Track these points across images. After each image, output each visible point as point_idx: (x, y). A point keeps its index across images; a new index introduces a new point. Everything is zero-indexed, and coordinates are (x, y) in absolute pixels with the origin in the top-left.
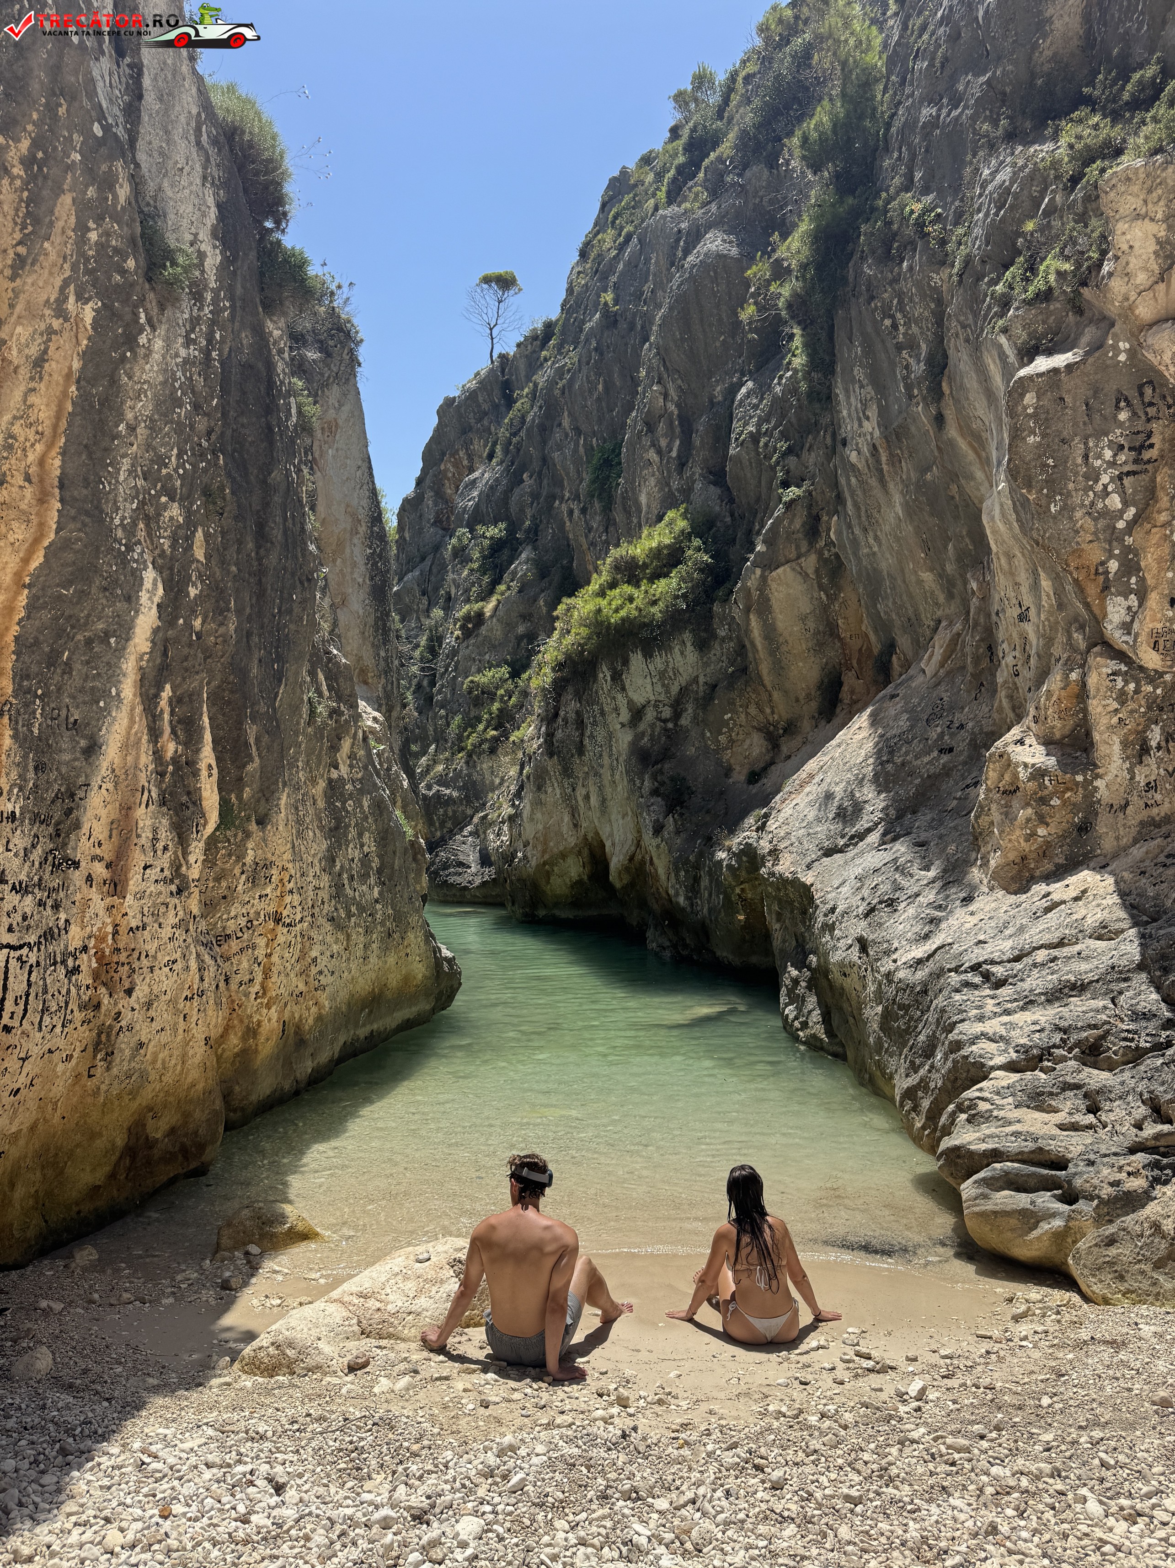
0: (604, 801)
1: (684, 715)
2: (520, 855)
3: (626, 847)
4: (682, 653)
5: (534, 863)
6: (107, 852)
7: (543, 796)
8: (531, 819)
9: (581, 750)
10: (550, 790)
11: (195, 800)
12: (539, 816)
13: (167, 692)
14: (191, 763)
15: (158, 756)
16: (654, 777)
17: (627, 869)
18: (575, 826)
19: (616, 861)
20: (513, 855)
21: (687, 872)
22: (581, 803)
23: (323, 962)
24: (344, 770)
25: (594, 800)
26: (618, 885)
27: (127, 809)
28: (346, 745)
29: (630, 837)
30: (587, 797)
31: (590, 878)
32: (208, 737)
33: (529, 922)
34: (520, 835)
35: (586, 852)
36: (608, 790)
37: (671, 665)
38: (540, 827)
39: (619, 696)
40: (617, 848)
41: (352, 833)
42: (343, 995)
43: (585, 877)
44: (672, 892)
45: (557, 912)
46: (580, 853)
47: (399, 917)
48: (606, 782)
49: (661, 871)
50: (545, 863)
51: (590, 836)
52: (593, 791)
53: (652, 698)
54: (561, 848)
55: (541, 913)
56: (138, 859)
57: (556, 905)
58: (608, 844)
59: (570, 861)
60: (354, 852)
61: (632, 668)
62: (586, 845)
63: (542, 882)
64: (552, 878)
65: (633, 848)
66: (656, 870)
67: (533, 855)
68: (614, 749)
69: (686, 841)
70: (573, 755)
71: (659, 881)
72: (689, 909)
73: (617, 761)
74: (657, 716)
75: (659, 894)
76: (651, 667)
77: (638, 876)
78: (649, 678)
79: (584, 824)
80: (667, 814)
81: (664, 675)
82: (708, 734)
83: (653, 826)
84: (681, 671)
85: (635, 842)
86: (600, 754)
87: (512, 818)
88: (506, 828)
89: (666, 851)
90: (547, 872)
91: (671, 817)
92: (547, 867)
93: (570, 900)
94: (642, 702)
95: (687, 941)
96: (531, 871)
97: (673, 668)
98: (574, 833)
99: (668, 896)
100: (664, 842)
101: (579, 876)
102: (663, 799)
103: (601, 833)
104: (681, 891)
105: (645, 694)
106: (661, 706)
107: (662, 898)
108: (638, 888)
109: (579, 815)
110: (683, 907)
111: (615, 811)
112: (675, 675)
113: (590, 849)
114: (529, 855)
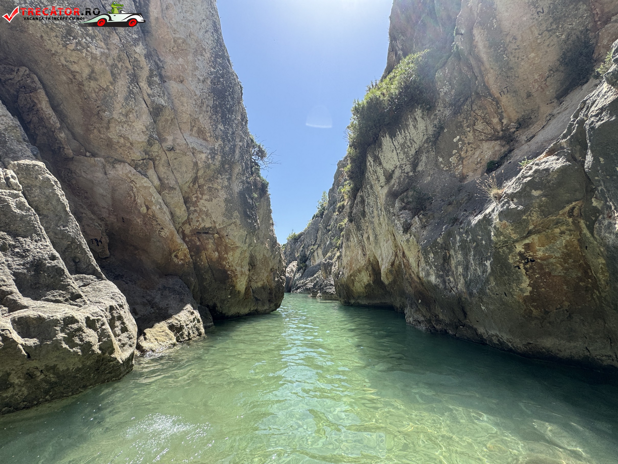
0: (376, 236)
1: (420, 164)
2: (341, 273)
3: (389, 258)
4: (415, 127)
5: (346, 276)
7: (349, 243)
8: (345, 255)
9: (364, 214)
10: (352, 239)
12: (348, 253)
16: (402, 200)
17: (391, 271)
18: (364, 255)
19: (384, 267)
20: (339, 274)
21: (435, 253)
22: (366, 242)
25: (372, 238)
26: (386, 282)
29: (391, 251)
30: (368, 238)
31: (373, 282)
33: (348, 306)
34: (341, 264)
35: (370, 268)
36: (378, 229)
37: (408, 138)
38: (349, 258)
39: (378, 169)
40: (384, 261)
43: (372, 282)
44: (422, 274)
45: (360, 301)
46: (367, 269)
48: (376, 225)
49: (412, 261)
50: (351, 276)
51: (371, 259)
52: (370, 232)
53: (398, 164)
54: (358, 267)
55: (352, 301)
57: (359, 297)
58: (380, 260)
59: (363, 273)
61: (384, 147)
62: (370, 264)
63: (351, 285)
64: (355, 283)
65: (393, 258)
66: (408, 261)
67: (346, 272)
68: (379, 204)
69: (432, 230)
70: (360, 219)
71: (411, 269)
72: (441, 286)
73: (381, 210)
74: (402, 173)
75: (412, 278)
76: (396, 143)
77: (398, 275)
78: (394, 151)
79: (368, 253)
80: (413, 217)
81: (404, 146)
82: (441, 160)
83: (403, 227)
84: (415, 140)
85: (394, 253)
86: (373, 212)
87: (339, 258)
88: (337, 263)
89: (415, 243)
90: (353, 280)
91: (416, 218)
92: (352, 277)
93: (365, 295)
94: (392, 168)
95: (441, 317)
96: (345, 280)
97: (410, 139)
98: (364, 258)
99: (420, 279)
100: (413, 236)
101: (368, 281)
102: (409, 210)
103: (376, 255)
104: (431, 272)
105: (393, 163)
106: (404, 166)
107: (414, 282)
108: (398, 283)
109: (365, 249)
110: (436, 285)
111: (382, 240)
112: (411, 143)
113: (372, 266)
114: (344, 272)
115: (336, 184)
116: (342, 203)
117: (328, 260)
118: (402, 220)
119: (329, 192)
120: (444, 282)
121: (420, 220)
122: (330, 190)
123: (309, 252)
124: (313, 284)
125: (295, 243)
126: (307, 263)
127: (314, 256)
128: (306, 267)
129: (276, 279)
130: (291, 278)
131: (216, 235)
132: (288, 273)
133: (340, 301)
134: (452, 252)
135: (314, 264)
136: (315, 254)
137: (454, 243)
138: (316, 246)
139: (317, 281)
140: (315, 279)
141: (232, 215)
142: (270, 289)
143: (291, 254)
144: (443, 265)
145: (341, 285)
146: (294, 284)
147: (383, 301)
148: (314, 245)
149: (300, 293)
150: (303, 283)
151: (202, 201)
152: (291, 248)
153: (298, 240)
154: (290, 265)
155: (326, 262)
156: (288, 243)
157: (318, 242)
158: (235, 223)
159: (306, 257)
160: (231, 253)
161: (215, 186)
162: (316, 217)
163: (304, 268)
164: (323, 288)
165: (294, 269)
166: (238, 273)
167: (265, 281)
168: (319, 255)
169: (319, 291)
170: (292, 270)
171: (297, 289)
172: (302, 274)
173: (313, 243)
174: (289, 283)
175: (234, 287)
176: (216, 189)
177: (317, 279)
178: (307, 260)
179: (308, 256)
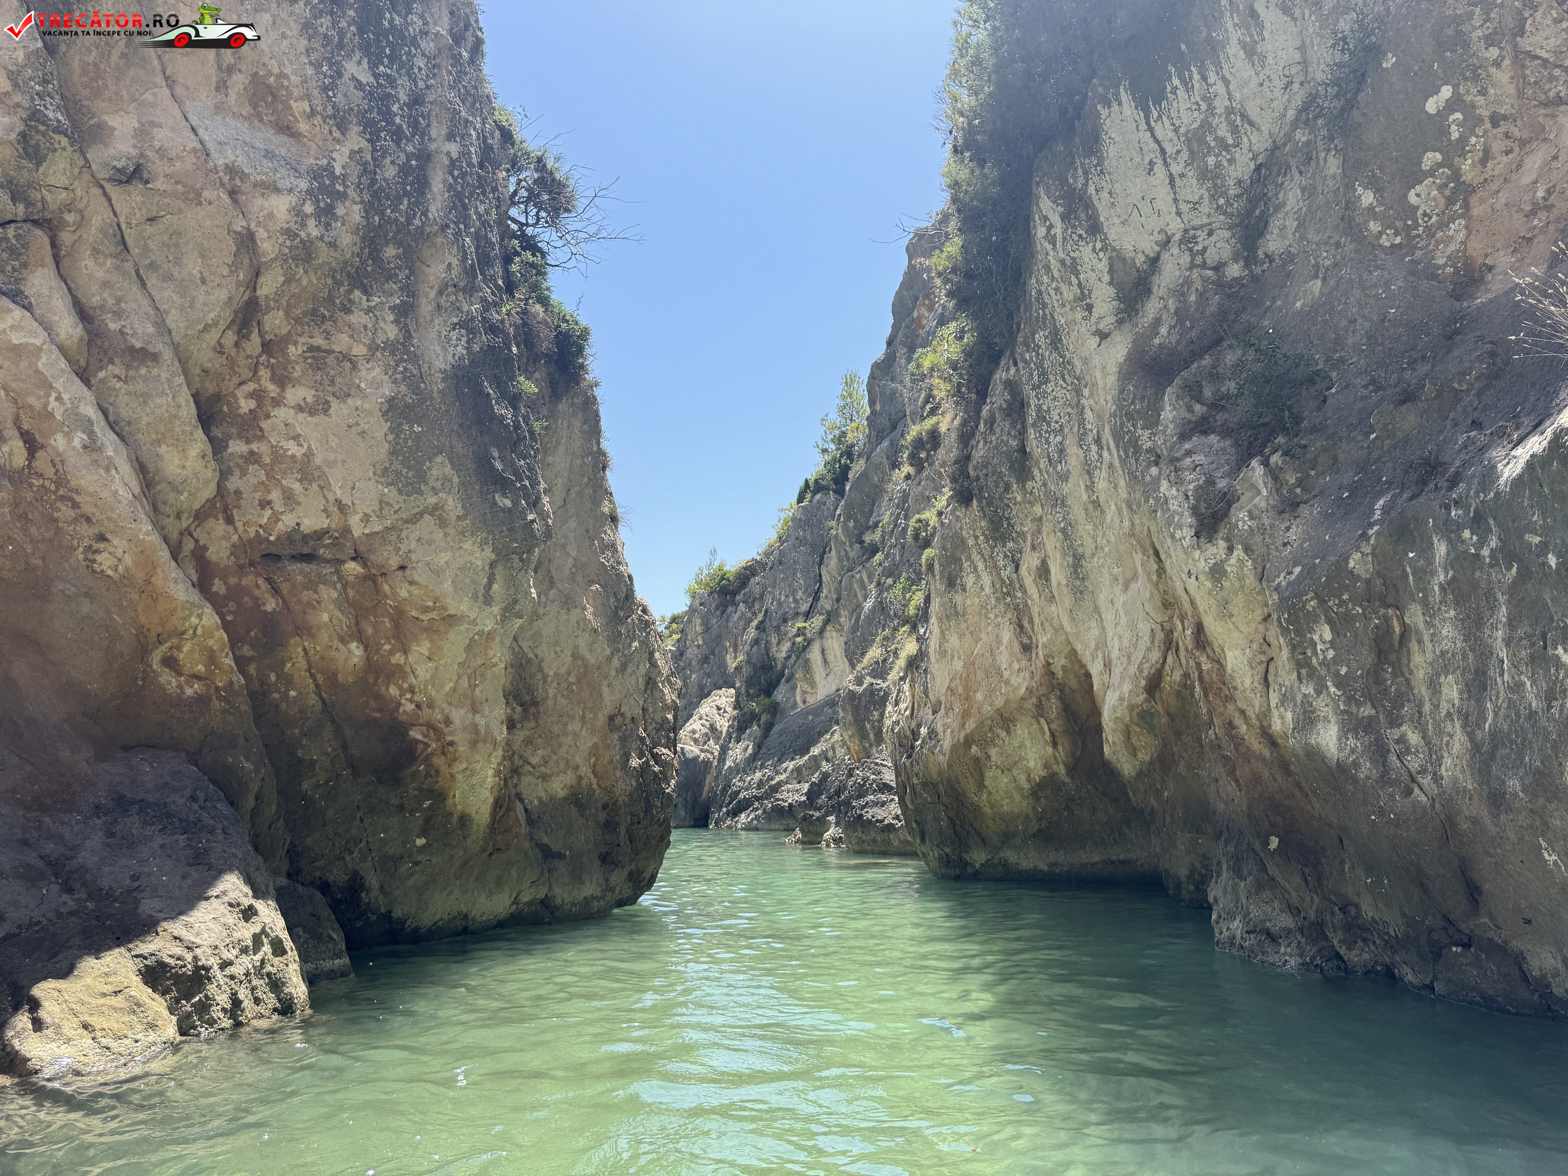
2: (924, 731)
3: (1138, 657)
4: (1250, 51)
5: (947, 744)
8: (943, 653)
9: (1021, 464)
10: (970, 581)
12: (954, 641)
16: (1193, 391)
17: (1145, 718)
18: (1027, 648)
19: (1114, 701)
20: (915, 734)
21: (1340, 623)
22: (1032, 590)
25: (1058, 573)
26: (1127, 767)
29: (1144, 628)
30: (1043, 572)
31: (1071, 770)
33: (957, 878)
34: (926, 692)
35: (1054, 706)
36: (1085, 530)
37: (1220, 105)
38: (958, 665)
39: (1086, 253)
40: (1117, 670)
43: (1061, 770)
45: (1011, 856)
46: (1040, 710)
48: (1078, 513)
49: (1239, 662)
50: (968, 742)
51: (1059, 663)
52: (1052, 543)
53: (1176, 226)
54: (999, 702)
55: (978, 857)
57: (1007, 837)
58: (1095, 669)
59: (1023, 730)
61: (1111, 152)
62: (1052, 687)
63: (970, 786)
64: (989, 774)
65: (1156, 656)
66: (1219, 663)
67: (946, 726)
68: (1089, 415)
69: (1327, 518)
70: (1007, 488)
71: (1230, 698)
72: (1366, 769)
73: (1098, 441)
74: (1192, 266)
75: (1238, 742)
76: (1163, 131)
77: (1178, 734)
78: (1159, 168)
79: (1042, 639)
80: (1242, 462)
81: (1202, 141)
82: (1367, 198)
83: (1195, 510)
84: (1253, 112)
85: (1160, 635)
86: (1061, 451)
87: (914, 663)
88: (906, 687)
89: (1251, 580)
90: (977, 760)
91: (1257, 470)
92: (974, 749)
93: (1034, 827)
94: (1149, 246)
95: (1368, 909)
96: (943, 760)
97: (1230, 111)
98: (1024, 663)
99: (1272, 741)
100: (1239, 552)
101: (1046, 766)
102: (1226, 432)
103: (1079, 647)
104: (1322, 707)
105: (1154, 223)
106: (1202, 235)
107: (1248, 756)
108: (1182, 769)
109: (1031, 622)
110: (1341, 767)
111: (1106, 579)
112: (1234, 130)
113: (1062, 699)
114: (939, 728)
115: (900, 337)
116: (929, 423)
117: (868, 680)
118: (1193, 480)
119: (872, 377)
120: (1379, 751)
121: (1274, 474)
122: (876, 366)
123: (786, 646)
124: (806, 787)
125: (723, 607)
126: (780, 694)
127: (807, 666)
128: (774, 714)
129: (635, 762)
130: (707, 764)
131: (352, 567)
132: (696, 741)
133: (925, 856)
134: (1415, 615)
135: (811, 700)
136: (815, 654)
137: (1424, 574)
138: (817, 621)
139: (825, 776)
140: (815, 762)
141: (422, 477)
142: (605, 807)
143: (705, 659)
144: (1375, 674)
145: (925, 785)
146: (725, 790)
147: (1118, 854)
148: (808, 615)
149: (748, 828)
150: (760, 784)
151: (281, 414)
152: (707, 629)
153: (734, 593)
154: (706, 708)
155: (860, 690)
156: (692, 610)
157: (825, 604)
158: (435, 510)
159: (771, 668)
160: (422, 648)
161: (341, 342)
162: (814, 493)
163: (764, 718)
164: (847, 803)
165: (723, 725)
166: (460, 738)
167: (585, 770)
168: (830, 658)
169: (832, 818)
170: (713, 728)
171: (735, 813)
172: (759, 747)
173: (804, 607)
174: (701, 785)
175: (440, 796)
176: (346, 357)
177: (825, 767)
178: (778, 682)
179: (784, 666)
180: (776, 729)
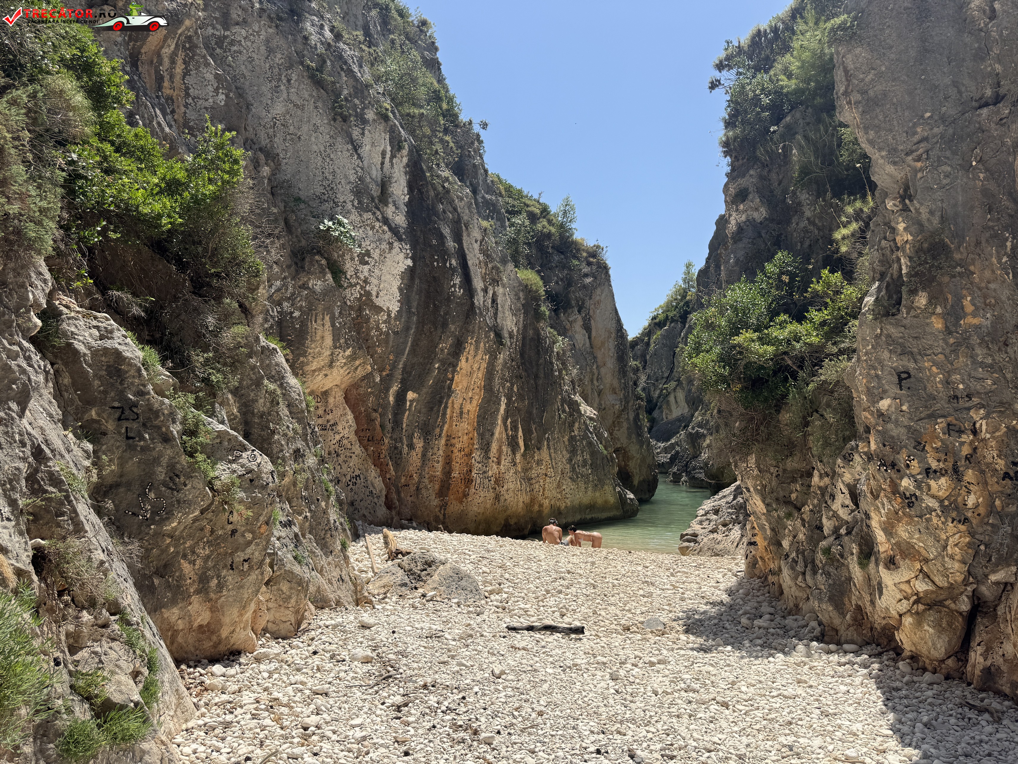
6: (497, 456)
11: (517, 444)
13: (509, 420)
14: (516, 436)
15: (507, 435)
23: (567, 490)
24: (576, 433)
27: (500, 447)
28: (577, 425)
32: (520, 429)
41: (579, 452)
42: (576, 502)
47: (599, 480)
56: (503, 457)
60: (579, 458)
115: (712, 262)
119: (699, 276)
122: (701, 271)
124: (669, 456)
127: (668, 403)
128: (653, 422)
135: (670, 418)
136: (672, 399)
155: (693, 432)
157: (676, 374)
159: (651, 401)
168: (678, 400)
169: (684, 474)
177: (678, 448)
178: (655, 409)
179: (657, 402)
180: (654, 429)
